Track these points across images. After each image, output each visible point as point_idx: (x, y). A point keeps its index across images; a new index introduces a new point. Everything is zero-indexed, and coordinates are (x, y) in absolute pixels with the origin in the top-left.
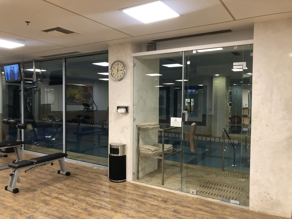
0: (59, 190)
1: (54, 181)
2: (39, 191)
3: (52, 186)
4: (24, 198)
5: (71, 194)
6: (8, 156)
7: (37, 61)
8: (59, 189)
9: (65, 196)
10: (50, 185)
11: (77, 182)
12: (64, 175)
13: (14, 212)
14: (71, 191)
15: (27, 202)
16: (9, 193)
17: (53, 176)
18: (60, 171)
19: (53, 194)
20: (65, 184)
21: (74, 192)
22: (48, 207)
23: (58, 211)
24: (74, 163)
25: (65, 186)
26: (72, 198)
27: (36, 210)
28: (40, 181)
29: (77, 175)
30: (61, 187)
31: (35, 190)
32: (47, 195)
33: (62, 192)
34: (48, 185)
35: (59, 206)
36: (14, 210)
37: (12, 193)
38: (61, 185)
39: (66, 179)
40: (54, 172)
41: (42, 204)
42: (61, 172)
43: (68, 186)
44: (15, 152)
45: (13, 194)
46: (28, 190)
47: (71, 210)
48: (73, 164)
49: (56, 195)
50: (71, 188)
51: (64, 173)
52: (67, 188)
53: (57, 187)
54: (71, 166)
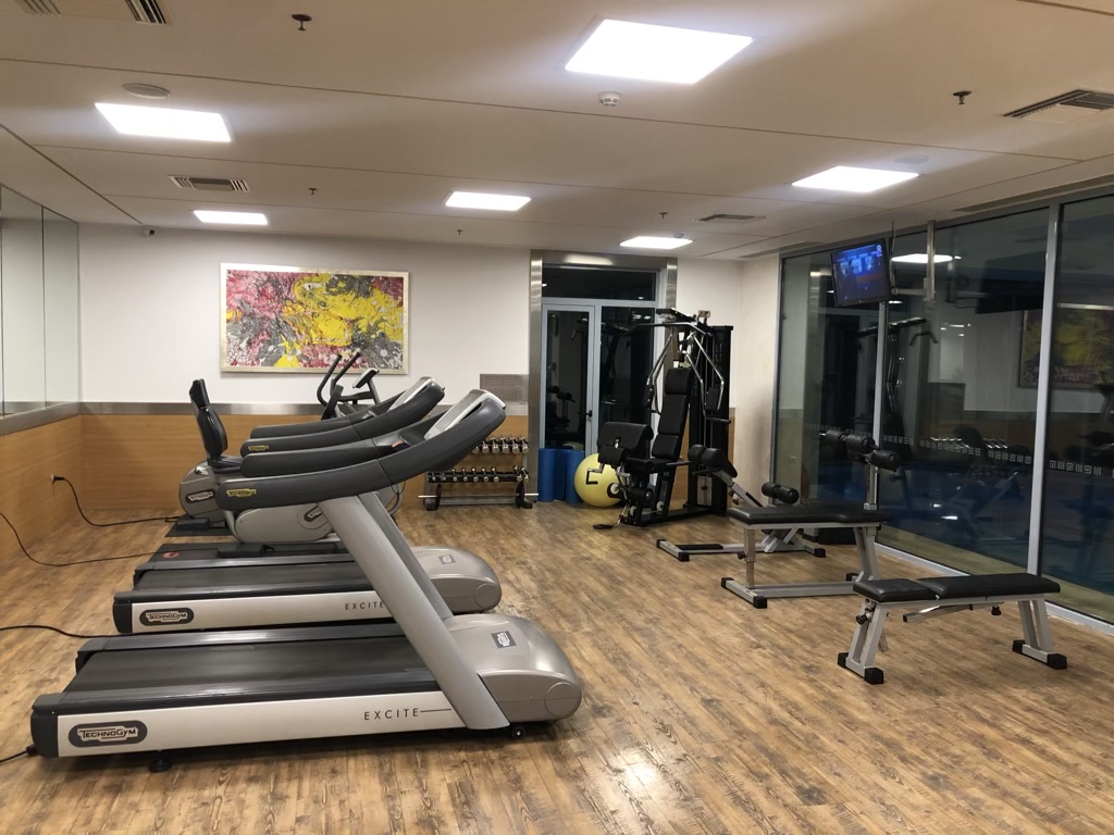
0: (1029, 715)
1: (1006, 676)
2: (952, 699)
3: (998, 692)
4: (904, 709)
5: (1080, 743)
6: (827, 554)
7: (939, 226)
8: (1029, 709)
9: (1057, 742)
10: (991, 688)
11: (1100, 701)
12: (1039, 664)
13: (881, 746)
14: (1077, 732)
15: (918, 725)
16: (853, 679)
17: (997, 656)
18: (1023, 642)
19: (1008, 725)
20: (1050, 699)
21: (1092, 739)
22: (997, 765)
23: (1037, 790)
24: (1076, 623)
25: (1053, 707)
26: (1091, 759)
27: (955, 763)
28: (947, 662)
29: (1097, 674)
30: (1035, 704)
31: (939, 693)
32: (983, 720)
33: (1044, 727)
34: (984, 685)
35: (1040, 774)
36: (878, 738)
37: (862, 680)
38: (1032, 696)
39: (1053, 681)
40: (996, 642)
41: (970, 748)
42: (1027, 647)
43: (1063, 709)
44: (855, 544)
45: (866, 686)
46: (911, 684)
47: (1092, 802)
48: (1070, 628)
49: (1019, 730)
50: (1077, 721)
51: (1043, 655)
52: (1061, 716)
53: (1018, 701)
54: (1064, 633)
